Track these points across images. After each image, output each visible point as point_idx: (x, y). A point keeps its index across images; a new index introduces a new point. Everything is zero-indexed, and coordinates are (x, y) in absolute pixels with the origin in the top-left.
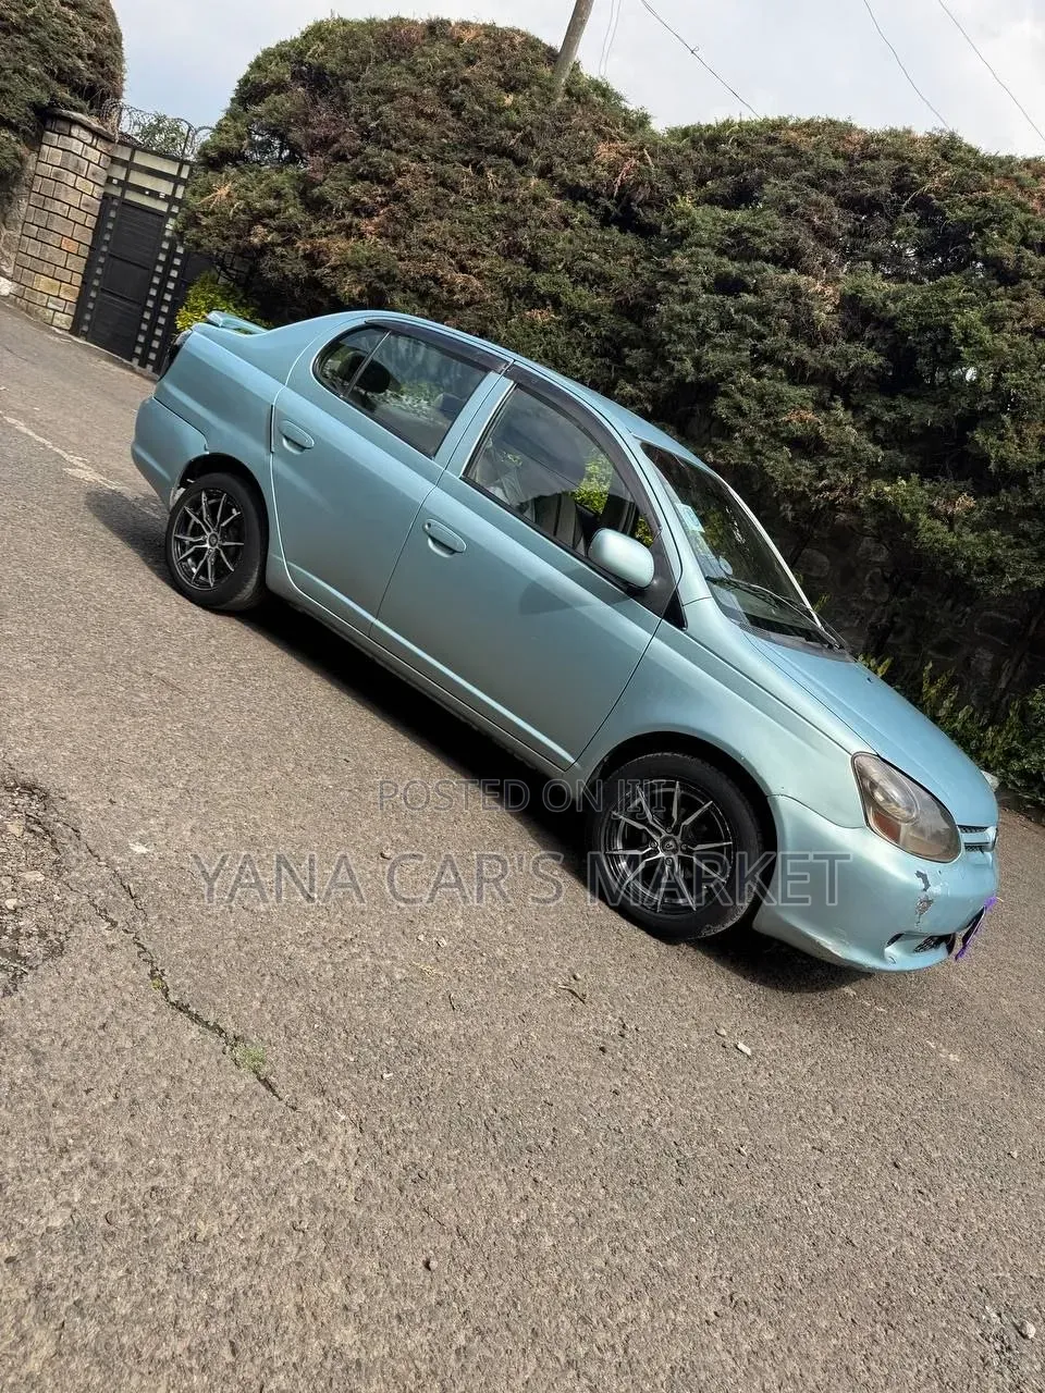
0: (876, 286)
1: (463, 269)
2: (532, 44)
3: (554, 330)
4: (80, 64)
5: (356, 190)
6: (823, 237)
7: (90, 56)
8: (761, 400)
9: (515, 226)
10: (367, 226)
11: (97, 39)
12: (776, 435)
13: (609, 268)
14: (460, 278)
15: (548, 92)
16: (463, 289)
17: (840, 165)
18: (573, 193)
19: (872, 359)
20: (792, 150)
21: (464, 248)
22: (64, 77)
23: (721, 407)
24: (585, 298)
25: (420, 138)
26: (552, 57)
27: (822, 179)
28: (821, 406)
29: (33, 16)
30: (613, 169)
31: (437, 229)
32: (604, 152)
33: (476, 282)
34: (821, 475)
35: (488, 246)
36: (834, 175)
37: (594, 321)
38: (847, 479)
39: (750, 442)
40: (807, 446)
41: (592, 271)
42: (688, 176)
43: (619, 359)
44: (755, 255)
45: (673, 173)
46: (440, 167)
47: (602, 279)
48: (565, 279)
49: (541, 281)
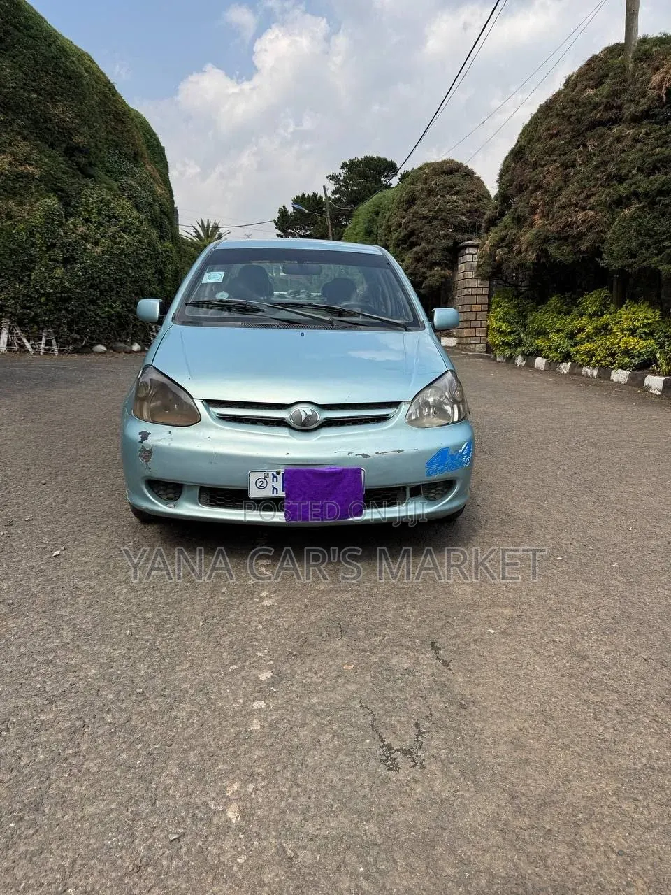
1: (584, 209)
3: (640, 214)
4: (464, 218)
5: (531, 201)
7: (468, 212)
9: (606, 164)
11: (471, 202)
14: (581, 216)
16: (584, 221)
18: (636, 120)
21: (581, 197)
22: (458, 229)
24: (656, 181)
25: (553, 150)
29: (439, 209)
30: (660, 86)
31: (567, 194)
32: (655, 79)
33: (591, 213)
35: (595, 186)
41: (659, 161)
46: (563, 158)
48: (640, 177)
49: (623, 189)
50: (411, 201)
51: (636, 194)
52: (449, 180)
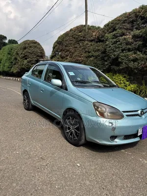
0: (137, 32)
2: (82, 26)
3: (94, 60)
4: (39, 54)
5: (66, 54)
6: (127, 29)
8: (125, 56)
9: (85, 49)
10: (68, 57)
11: (40, 50)
12: (130, 61)
13: (99, 48)
14: (80, 58)
15: (85, 30)
17: (126, 18)
18: (92, 41)
19: (140, 43)
20: (119, 20)
21: (80, 54)
22: (38, 56)
23: (120, 60)
24: (97, 54)
25: (71, 44)
26: (85, 26)
27: (124, 22)
28: (135, 53)
29: (33, 51)
30: (96, 35)
31: (76, 53)
32: (94, 34)
34: (139, 63)
35: (83, 53)
36: (126, 20)
37: (99, 56)
38: (143, 62)
39: (126, 63)
40: (135, 60)
42: (106, 31)
43: (104, 59)
44: (118, 36)
45: (104, 32)
46: (74, 46)
47: (98, 50)
48: (93, 52)
49: (90, 54)
50: (25, 48)
51: (93, 56)
52: (35, 45)
